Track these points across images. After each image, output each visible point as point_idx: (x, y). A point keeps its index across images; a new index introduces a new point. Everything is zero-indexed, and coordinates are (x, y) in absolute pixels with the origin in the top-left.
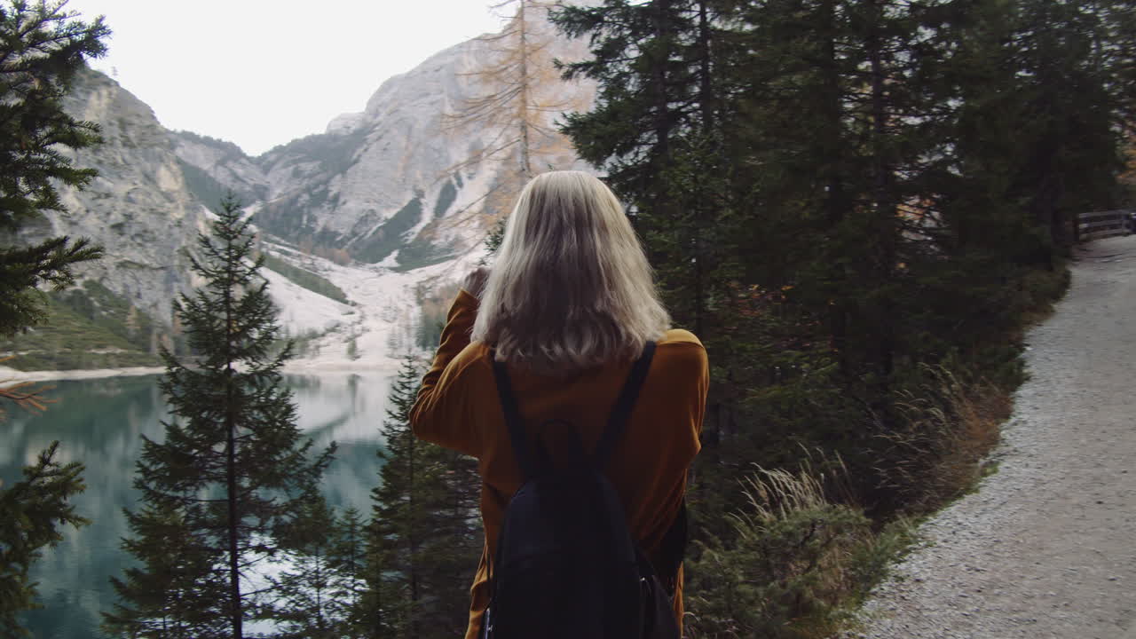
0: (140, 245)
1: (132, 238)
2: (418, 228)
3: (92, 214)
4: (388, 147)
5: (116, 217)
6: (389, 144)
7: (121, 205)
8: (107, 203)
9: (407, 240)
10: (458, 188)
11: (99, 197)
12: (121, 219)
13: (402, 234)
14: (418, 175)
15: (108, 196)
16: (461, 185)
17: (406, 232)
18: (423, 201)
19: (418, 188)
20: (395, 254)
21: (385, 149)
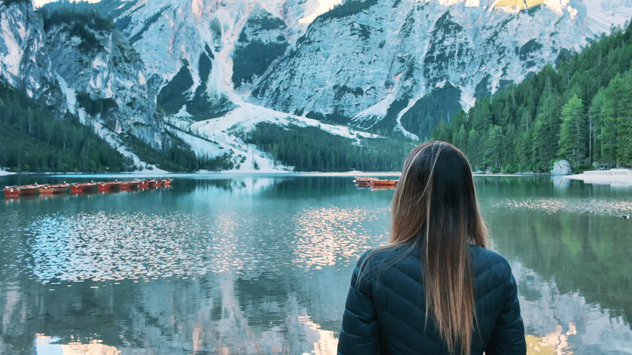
0: (141, 114)
1: (137, 111)
2: (193, 89)
3: (119, 98)
4: (162, 28)
5: (128, 100)
6: (163, 26)
7: (129, 93)
8: (123, 92)
9: (189, 98)
10: (211, 59)
11: (120, 89)
12: (130, 101)
13: (183, 93)
14: (183, 48)
15: (123, 88)
16: (213, 57)
17: (186, 91)
18: (189, 68)
19: (183, 58)
20: (184, 107)
21: (161, 30)
